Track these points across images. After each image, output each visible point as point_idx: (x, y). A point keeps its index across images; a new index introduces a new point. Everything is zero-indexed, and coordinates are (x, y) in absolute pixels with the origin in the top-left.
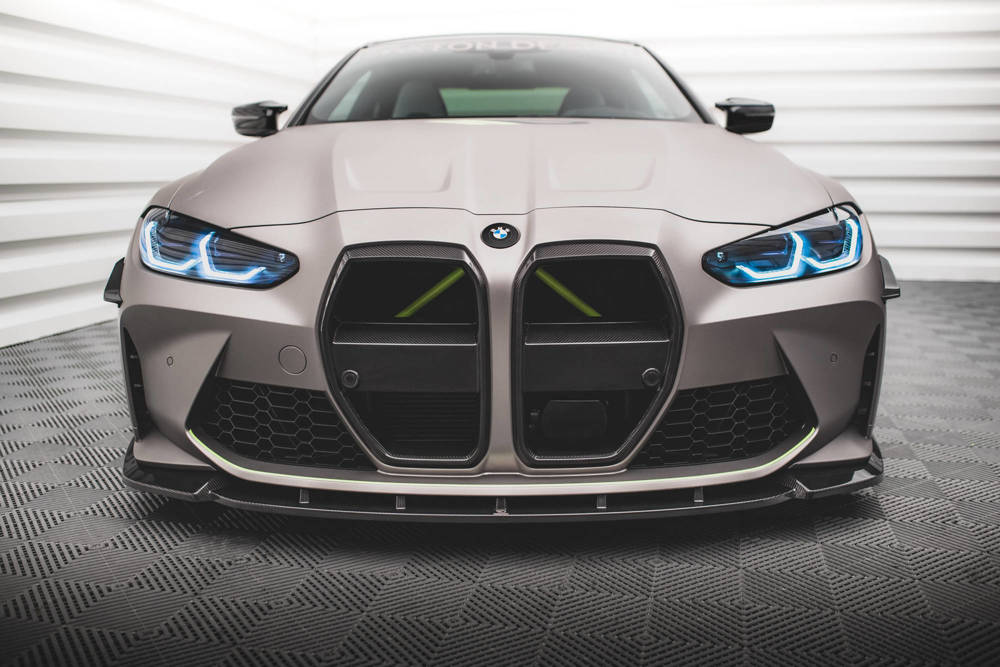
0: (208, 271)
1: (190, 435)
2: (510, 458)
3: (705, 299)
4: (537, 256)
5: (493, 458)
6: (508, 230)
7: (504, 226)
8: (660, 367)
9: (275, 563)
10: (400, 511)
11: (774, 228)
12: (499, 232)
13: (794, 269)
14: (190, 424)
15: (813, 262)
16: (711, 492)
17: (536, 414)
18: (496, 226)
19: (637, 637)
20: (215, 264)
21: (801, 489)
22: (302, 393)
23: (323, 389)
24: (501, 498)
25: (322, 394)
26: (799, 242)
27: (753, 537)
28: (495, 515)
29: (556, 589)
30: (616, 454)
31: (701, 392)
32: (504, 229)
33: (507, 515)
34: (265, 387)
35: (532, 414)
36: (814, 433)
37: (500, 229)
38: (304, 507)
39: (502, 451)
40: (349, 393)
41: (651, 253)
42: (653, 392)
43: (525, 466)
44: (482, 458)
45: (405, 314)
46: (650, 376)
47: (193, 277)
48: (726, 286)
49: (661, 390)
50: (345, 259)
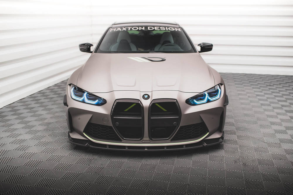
0: (87, 101)
1: (84, 134)
2: (148, 139)
3: (186, 109)
4: (153, 102)
5: (144, 139)
8: (177, 122)
9: (102, 159)
10: (127, 149)
11: (201, 93)
13: (205, 100)
14: (84, 131)
15: (210, 98)
16: (187, 145)
17: (153, 131)
18: (145, 95)
19: (170, 173)
20: (88, 99)
21: (205, 144)
22: (107, 126)
24: (146, 147)
25: (111, 127)
26: (207, 95)
27: (196, 153)
28: (145, 150)
29: (156, 164)
30: (169, 138)
31: (185, 126)
33: (147, 150)
34: (99, 125)
36: (208, 133)
37: (146, 95)
38: (107, 148)
39: (146, 137)
40: (117, 127)
41: (175, 100)
42: (176, 126)
43: (150, 140)
44: (142, 139)
45: (126, 110)
46: (175, 124)
47: (83, 102)
48: (190, 106)
49: (177, 126)
50: (116, 102)
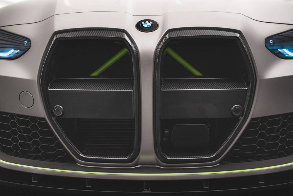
2: (152, 157)
3: (268, 65)
4: (169, 36)
5: (142, 157)
6: (151, 23)
7: (149, 21)
8: (242, 105)
10: (88, 189)
12: (146, 24)
16: (268, 178)
17: (168, 132)
18: (144, 21)
22: (34, 119)
23: (44, 117)
24: (147, 181)
25: (44, 119)
28: (144, 192)
30: (215, 155)
31: (263, 119)
32: (149, 22)
33: (150, 192)
34: (15, 115)
35: (165, 132)
37: (147, 22)
38: (34, 185)
39: (148, 153)
40: (58, 119)
41: (238, 35)
42: (237, 119)
43: (160, 162)
44: (136, 157)
45: (95, 74)
46: (236, 110)
49: (241, 118)
50: (54, 39)
